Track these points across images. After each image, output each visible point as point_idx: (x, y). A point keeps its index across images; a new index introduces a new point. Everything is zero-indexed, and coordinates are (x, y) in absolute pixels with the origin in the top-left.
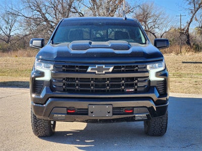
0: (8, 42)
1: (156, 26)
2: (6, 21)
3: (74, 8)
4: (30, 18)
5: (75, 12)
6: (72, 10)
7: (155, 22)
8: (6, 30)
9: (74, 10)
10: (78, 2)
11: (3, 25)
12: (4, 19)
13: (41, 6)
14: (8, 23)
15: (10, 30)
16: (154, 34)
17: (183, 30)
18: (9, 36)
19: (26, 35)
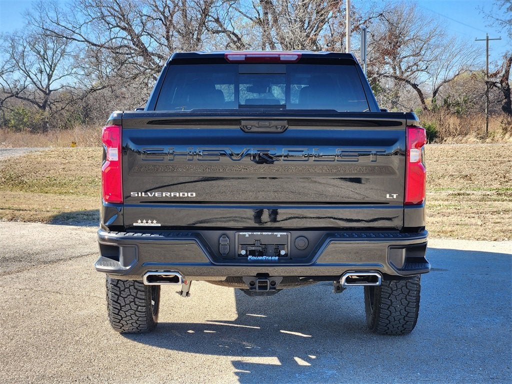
0: (43, 107)
1: (422, 65)
2: (39, 53)
3: (217, 21)
4: (102, 46)
5: (218, 32)
6: (213, 25)
7: (418, 54)
8: (39, 75)
9: (215, 24)
10: (226, 5)
11: (32, 65)
12: (33, 48)
13: (131, 16)
14: (44, 59)
15: (50, 77)
16: (415, 86)
17: (495, 75)
18: (47, 92)
19: (93, 90)
